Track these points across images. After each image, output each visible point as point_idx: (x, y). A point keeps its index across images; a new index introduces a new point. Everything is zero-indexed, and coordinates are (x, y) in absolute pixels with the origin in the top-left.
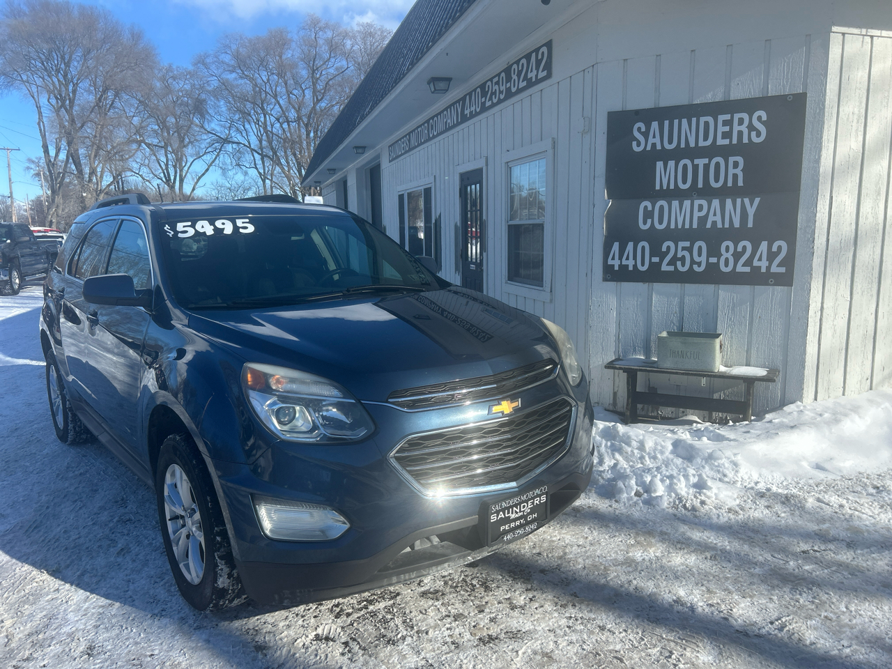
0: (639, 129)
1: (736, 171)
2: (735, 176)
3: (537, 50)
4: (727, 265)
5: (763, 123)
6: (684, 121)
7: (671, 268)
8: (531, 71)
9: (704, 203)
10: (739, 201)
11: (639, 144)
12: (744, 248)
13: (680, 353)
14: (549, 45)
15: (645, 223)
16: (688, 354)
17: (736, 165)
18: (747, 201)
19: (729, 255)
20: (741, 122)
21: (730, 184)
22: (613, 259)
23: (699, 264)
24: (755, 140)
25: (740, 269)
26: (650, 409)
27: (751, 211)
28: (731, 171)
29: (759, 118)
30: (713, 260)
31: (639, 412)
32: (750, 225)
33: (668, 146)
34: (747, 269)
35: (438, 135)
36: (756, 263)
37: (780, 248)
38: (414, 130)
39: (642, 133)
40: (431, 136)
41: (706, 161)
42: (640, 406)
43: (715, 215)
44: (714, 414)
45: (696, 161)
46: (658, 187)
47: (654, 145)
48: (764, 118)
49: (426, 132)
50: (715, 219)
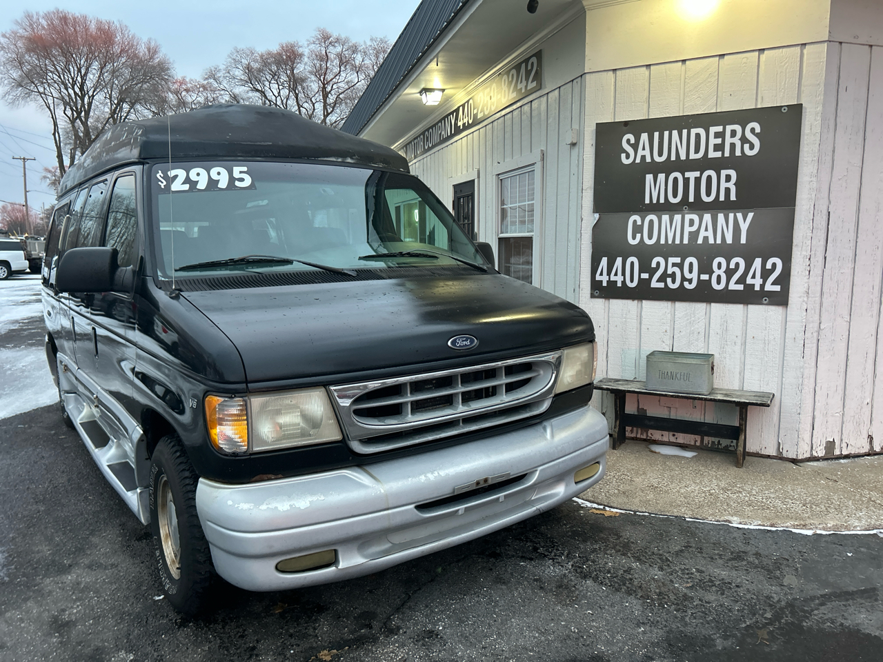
0: (628, 141)
1: (728, 185)
2: (728, 190)
3: (526, 61)
4: (719, 282)
5: (757, 135)
6: (675, 133)
7: (662, 285)
8: (521, 82)
9: (695, 217)
10: (731, 216)
11: (628, 157)
12: (737, 265)
13: (669, 374)
14: (538, 55)
15: (634, 238)
16: (678, 376)
17: (728, 178)
18: (739, 216)
19: (721, 272)
20: (733, 133)
21: (722, 198)
22: (601, 274)
23: (690, 281)
24: (749, 153)
25: (732, 286)
26: (639, 431)
27: (744, 227)
28: (723, 185)
29: (753, 130)
30: (705, 277)
31: (628, 434)
32: (743, 241)
33: (658, 159)
34: (740, 287)
35: (434, 147)
36: (749, 281)
37: (774, 265)
38: (411, 142)
39: (631, 145)
40: (426, 147)
41: (697, 174)
42: (628, 429)
43: (706, 230)
44: (706, 438)
45: (687, 174)
46: (647, 201)
47: (643, 157)
48: (758, 130)
49: (422, 143)
50: (706, 234)
